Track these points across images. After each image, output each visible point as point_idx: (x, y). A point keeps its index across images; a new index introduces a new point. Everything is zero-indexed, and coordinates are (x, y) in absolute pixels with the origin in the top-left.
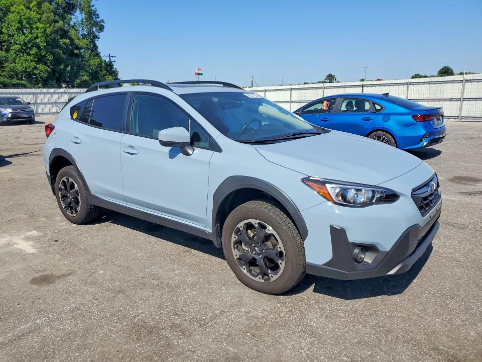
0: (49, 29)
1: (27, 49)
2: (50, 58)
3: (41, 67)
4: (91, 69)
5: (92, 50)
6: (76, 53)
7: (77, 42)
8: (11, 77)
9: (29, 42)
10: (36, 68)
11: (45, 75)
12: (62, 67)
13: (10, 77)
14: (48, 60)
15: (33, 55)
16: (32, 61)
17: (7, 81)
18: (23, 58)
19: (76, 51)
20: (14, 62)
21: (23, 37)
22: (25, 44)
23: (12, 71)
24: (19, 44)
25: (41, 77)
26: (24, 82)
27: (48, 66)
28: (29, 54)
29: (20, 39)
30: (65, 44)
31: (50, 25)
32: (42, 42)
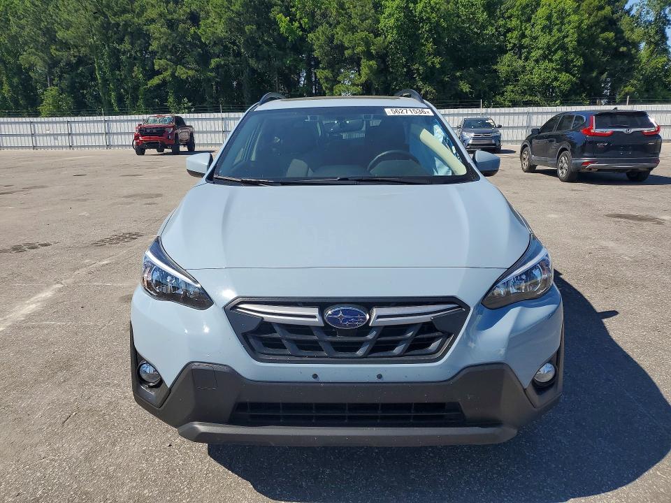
0: (586, 22)
1: (550, 54)
2: (579, 64)
3: (564, 77)
4: (642, 75)
5: (657, 44)
6: (623, 52)
7: (627, 34)
8: (524, 93)
9: (554, 44)
10: (556, 79)
11: (566, 88)
12: (594, 74)
13: (522, 93)
14: (575, 66)
15: (556, 61)
16: (553, 69)
17: (518, 97)
18: (543, 67)
19: (623, 49)
20: (532, 73)
21: (548, 37)
22: (549, 47)
23: (526, 84)
24: (541, 48)
25: (561, 92)
26: (537, 99)
27: (574, 76)
28: (551, 61)
29: (544, 40)
30: (606, 40)
31: (590, 15)
32: (571, 41)
